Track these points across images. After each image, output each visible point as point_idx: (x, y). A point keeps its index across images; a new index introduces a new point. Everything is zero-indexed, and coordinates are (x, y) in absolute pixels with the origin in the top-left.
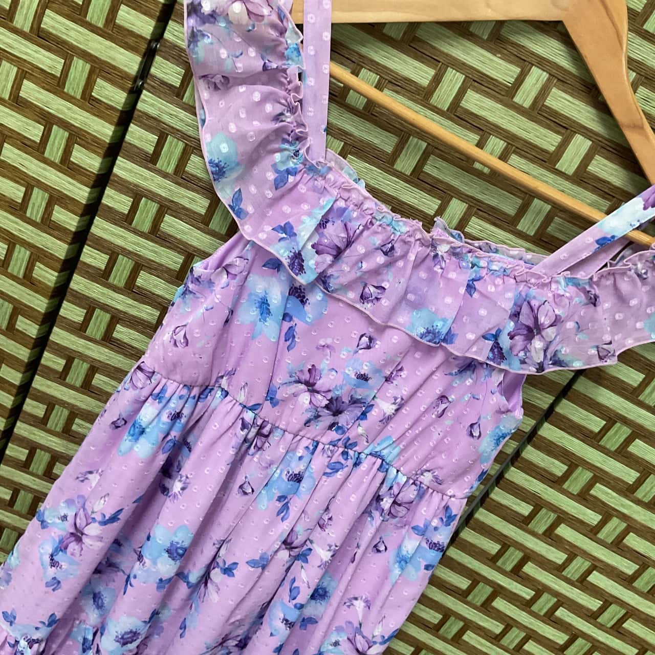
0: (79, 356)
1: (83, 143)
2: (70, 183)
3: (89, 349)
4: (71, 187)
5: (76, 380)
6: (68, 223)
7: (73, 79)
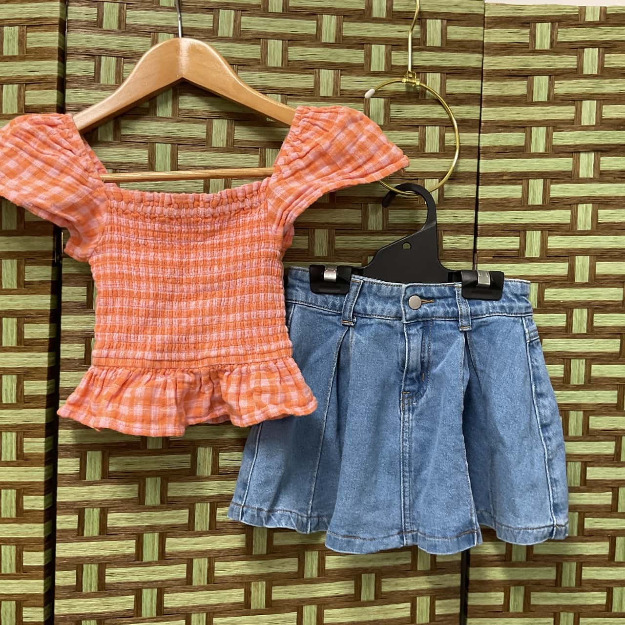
0: (87, 504)
1: (30, 319)
2: (30, 357)
3: (93, 493)
4: (32, 360)
5: (93, 530)
6: (39, 390)
7: (7, 276)
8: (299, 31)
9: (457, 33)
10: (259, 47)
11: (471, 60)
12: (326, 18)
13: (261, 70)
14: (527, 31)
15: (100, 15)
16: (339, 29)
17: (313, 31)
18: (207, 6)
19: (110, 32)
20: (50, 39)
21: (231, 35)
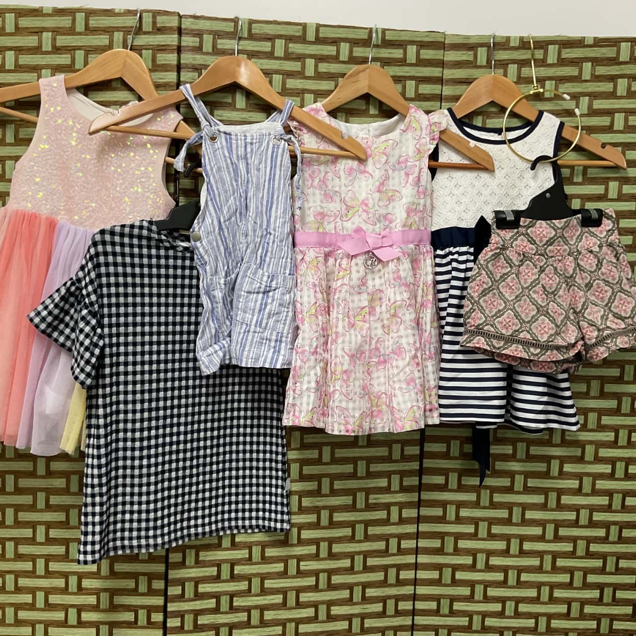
8: (325, 53)
9: (427, 54)
10: (300, 63)
11: (435, 72)
12: (342, 44)
13: (301, 79)
14: (472, 52)
15: (201, 42)
16: (351, 52)
17: (335, 53)
18: (268, 37)
19: (207, 54)
20: (172, 58)
21: (283, 56)
